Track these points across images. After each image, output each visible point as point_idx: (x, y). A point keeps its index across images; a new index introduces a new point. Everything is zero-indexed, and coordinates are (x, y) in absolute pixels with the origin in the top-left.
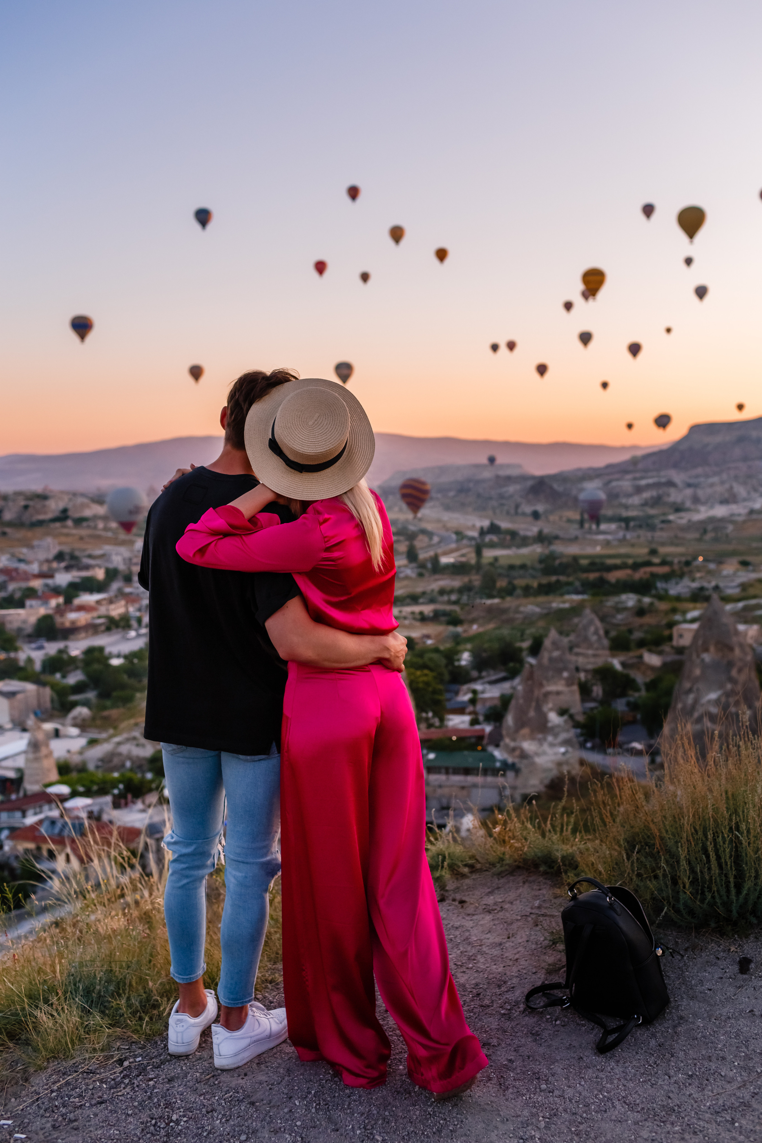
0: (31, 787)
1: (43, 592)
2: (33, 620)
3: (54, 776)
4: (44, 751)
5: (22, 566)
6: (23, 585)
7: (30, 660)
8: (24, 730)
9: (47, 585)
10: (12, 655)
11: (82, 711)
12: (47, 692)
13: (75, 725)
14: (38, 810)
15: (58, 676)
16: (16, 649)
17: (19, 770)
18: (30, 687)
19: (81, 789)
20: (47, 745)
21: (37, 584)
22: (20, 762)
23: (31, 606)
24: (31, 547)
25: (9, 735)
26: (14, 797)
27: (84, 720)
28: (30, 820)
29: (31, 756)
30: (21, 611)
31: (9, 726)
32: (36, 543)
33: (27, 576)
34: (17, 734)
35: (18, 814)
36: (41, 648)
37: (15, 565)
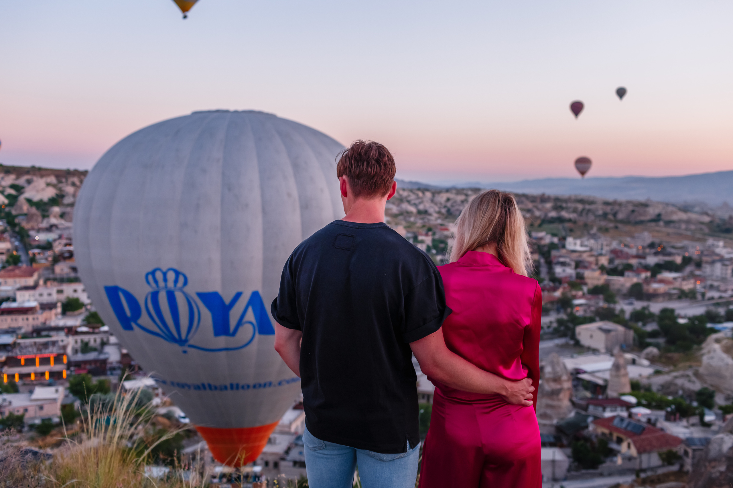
0: (611, 393)
1: (638, 268)
2: (628, 285)
3: (628, 389)
4: (622, 372)
5: (626, 250)
6: (625, 261)
7: (622, 311)
8: (612, 355)
9: (640, 264)
10: (612, 306)
11: (653, 350)
12: (631, 334)
13: (647, 359)
14: (614, 409)
15: (640, 324)
16: (615, 302)
17: (606, 381)
18: (620, 329)
19: (644, 402)
20: (625, 368)
21: (634, 262)
22: (607, 376)
23: (628, 276)
24: (633, 237)
25: (602, 357)
26: (600, 397)
27: (654, 357)
28: (608, 414)
29: (614, 373)
30: (621, 279)
31: (603, 350)
32: (636, 235)
33: (628, 256)
34: (607, 357)
35: (600, 409)
36: (631, 304)
37: (622, 247)
